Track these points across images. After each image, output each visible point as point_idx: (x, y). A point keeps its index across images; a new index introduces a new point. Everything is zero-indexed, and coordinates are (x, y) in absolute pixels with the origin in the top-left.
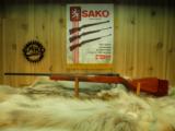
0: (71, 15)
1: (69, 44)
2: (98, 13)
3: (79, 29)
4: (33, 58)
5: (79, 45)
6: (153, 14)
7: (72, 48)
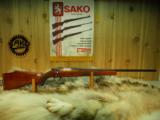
0: (54, 10)
1: (52, 38)
2: (79, 8)
3: (62, 24)
5: (62, 39)
6: (131, 9)
7: (55, 42)
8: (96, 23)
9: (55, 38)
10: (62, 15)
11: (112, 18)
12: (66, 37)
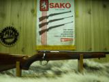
0: (41, 6)
2: (62, 5)
3: (47, 17)
4: (8, 41)
5: (47, 30)
6: (105, 6)
7: (41, 33)
8: (76, 16)
9: (41, 29)
10: (47, 10)
11: (89, 13)
12: (51, 28)
